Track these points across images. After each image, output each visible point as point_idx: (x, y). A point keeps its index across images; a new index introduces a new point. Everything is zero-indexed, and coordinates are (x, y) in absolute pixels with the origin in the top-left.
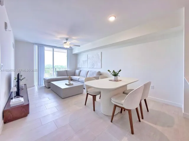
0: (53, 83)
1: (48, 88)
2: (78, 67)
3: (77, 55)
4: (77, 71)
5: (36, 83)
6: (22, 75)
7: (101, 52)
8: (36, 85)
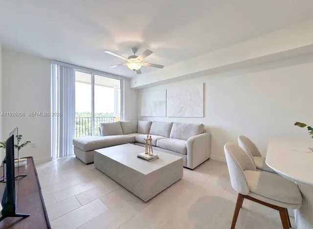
0: (100, 151)
1: (88, 164)
2: (142, 115)
3: (138, 91)
4: (143, 124)
5: (55, 153)
6: (21, 136)
7: (204, 84)
8: (56, 156)
